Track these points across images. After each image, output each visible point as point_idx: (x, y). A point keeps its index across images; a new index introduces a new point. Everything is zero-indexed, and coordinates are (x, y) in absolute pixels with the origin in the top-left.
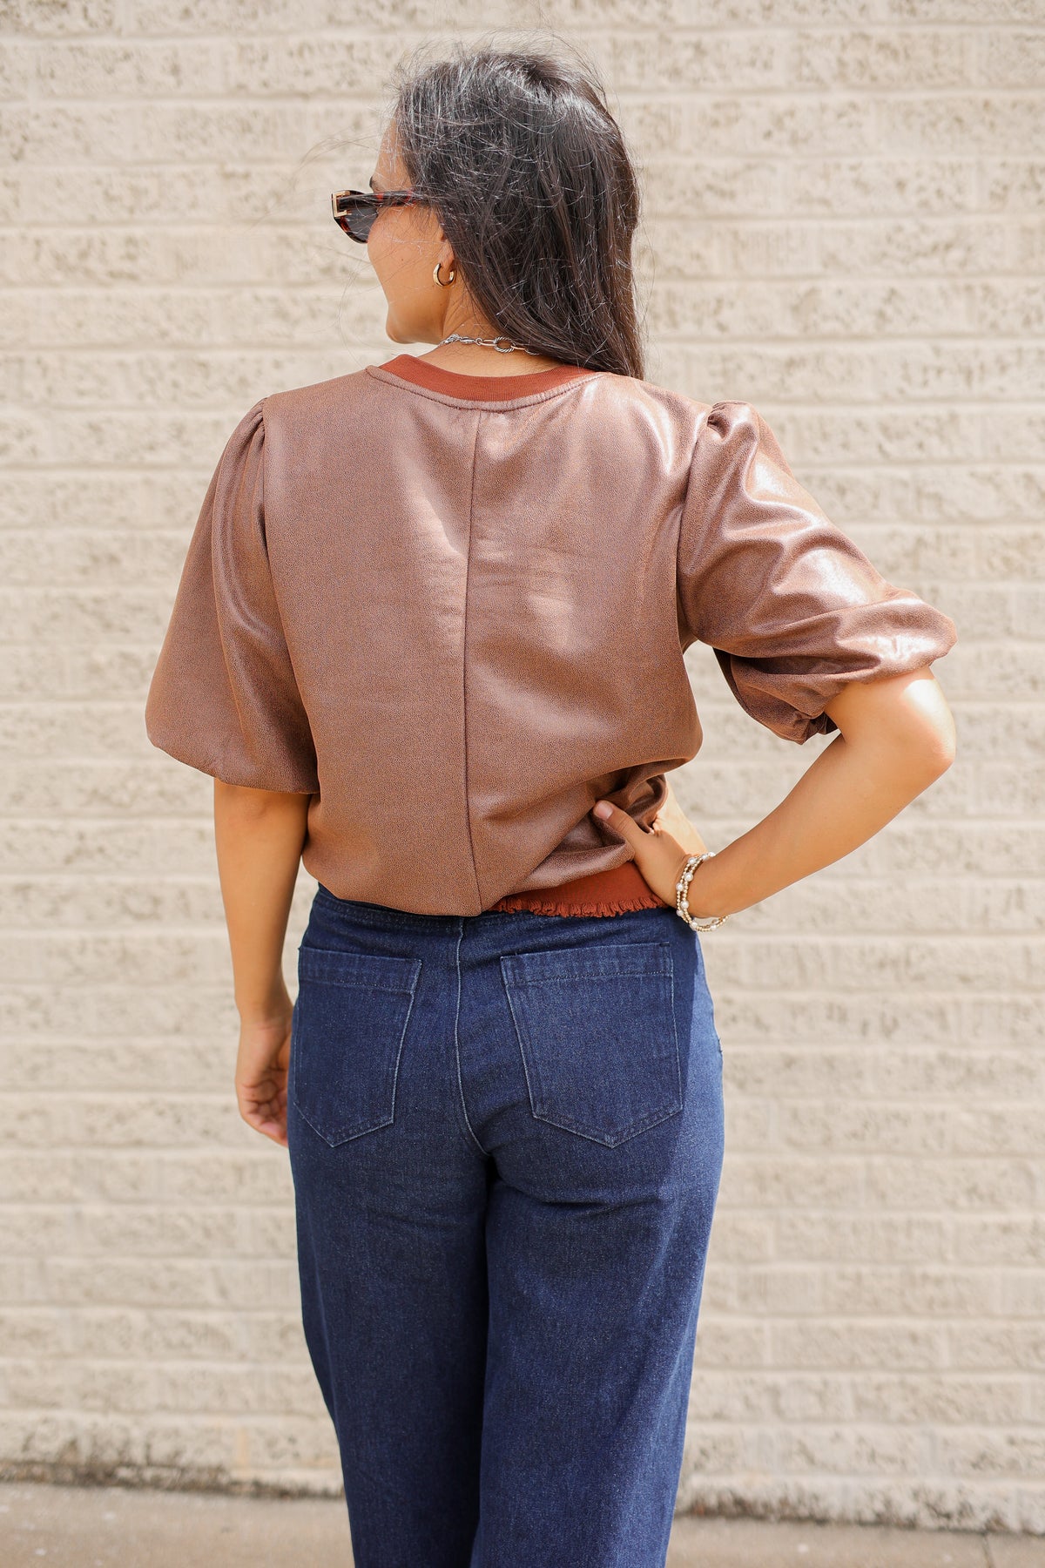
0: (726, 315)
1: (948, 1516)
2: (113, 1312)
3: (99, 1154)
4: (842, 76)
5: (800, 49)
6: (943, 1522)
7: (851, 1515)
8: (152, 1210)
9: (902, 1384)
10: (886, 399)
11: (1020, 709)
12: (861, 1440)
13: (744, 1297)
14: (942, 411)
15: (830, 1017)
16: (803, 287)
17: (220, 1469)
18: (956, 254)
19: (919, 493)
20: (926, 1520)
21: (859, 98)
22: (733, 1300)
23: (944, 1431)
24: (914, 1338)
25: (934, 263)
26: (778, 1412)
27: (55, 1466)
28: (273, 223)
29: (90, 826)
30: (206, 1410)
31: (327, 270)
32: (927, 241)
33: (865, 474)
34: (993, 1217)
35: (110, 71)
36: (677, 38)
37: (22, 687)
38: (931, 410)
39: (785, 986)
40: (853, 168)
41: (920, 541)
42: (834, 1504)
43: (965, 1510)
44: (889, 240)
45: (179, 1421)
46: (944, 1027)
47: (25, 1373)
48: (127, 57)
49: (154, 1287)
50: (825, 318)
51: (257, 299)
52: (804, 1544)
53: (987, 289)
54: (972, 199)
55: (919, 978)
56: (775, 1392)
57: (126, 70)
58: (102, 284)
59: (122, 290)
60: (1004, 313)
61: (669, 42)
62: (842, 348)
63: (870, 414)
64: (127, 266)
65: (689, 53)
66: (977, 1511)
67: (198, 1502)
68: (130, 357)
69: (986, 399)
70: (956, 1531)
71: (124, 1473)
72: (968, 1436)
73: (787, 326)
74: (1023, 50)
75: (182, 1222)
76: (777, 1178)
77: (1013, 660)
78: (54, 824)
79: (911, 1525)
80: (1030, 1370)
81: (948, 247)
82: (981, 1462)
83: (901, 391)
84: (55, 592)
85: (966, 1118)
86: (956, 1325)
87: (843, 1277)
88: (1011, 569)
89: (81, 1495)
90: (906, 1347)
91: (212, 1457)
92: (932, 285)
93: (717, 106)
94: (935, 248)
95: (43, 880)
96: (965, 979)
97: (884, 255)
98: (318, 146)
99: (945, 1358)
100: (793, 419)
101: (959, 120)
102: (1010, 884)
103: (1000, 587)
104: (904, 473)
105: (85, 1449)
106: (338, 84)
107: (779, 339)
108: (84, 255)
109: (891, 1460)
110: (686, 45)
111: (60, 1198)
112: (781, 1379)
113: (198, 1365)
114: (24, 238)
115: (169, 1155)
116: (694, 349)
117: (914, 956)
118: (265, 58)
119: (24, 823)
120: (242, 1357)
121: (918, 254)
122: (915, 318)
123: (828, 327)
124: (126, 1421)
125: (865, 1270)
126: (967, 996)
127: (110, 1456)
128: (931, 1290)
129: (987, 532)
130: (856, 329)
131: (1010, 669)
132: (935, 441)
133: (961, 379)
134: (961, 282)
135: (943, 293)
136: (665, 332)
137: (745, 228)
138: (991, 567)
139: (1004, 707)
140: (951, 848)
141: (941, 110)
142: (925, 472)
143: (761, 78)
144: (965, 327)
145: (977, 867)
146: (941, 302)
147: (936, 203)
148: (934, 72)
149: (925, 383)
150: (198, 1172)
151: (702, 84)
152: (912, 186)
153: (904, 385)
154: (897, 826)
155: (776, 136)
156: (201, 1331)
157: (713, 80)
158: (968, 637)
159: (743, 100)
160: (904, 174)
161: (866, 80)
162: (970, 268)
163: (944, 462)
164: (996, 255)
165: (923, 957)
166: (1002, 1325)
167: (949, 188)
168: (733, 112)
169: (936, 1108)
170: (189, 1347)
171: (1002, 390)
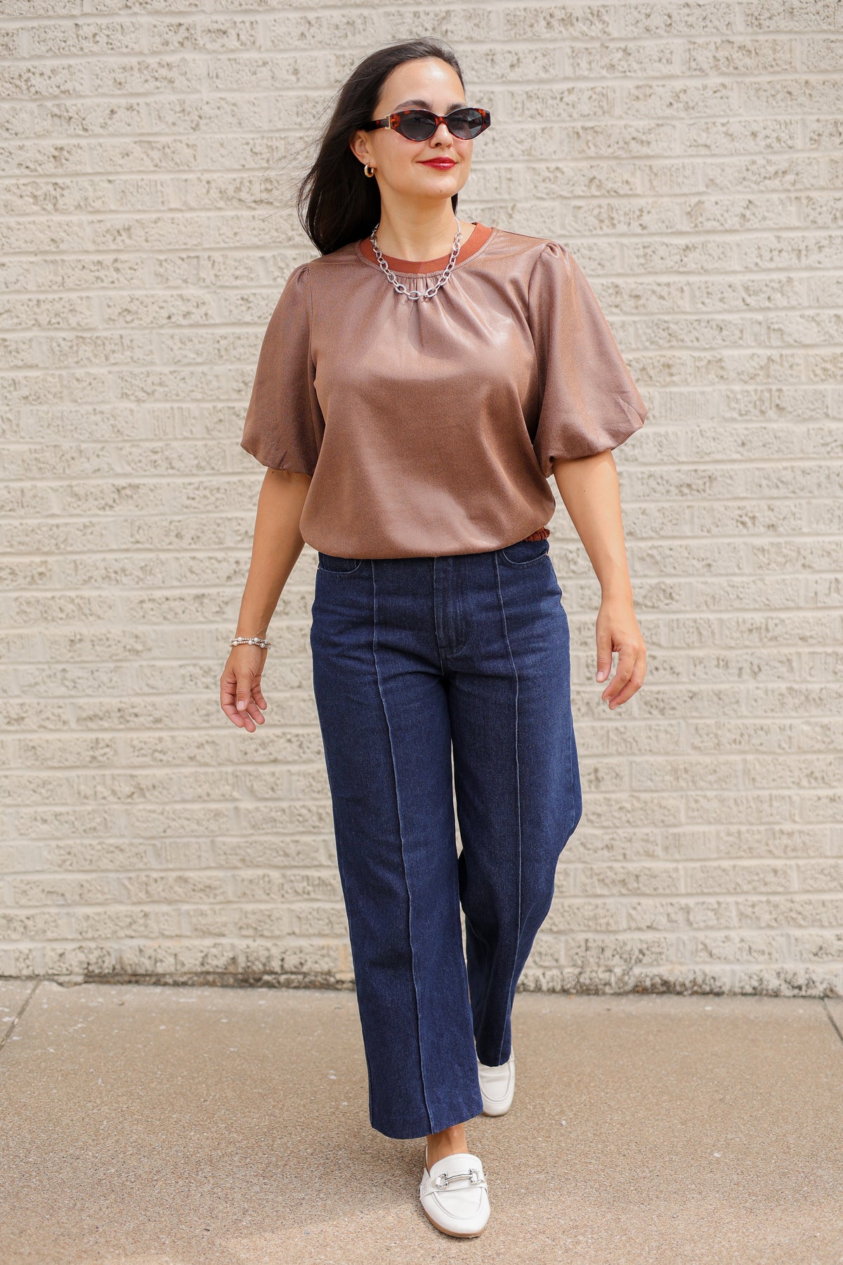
0: (646, 219)
1: (800, 988)
2: (260, 872)
3: (250, 768)
4: (717, 67)
5: (689, 50)
6: (796, 991)
7: (737, 990)
8: (285, 805)
9: (768, 902)
10: (748, 270)
11: (835, 464)
12: (742, 940)
13: (666, 849)
14: (783, 276)
15: (718, 666)
16: (694, 200)
17: (329, 973)
18: (790, 177)
19: (769, 328)
20: (786, 991)
21: (726, 80)
22: (659, 851)
23: (797, 933)
24: (775, 872)
25: (776, 183)
26: (690, 923)
27: (222, 974)
30: (321, 935)
32: (772, 169)
33: (734, 318)
34: (824, 792)
35: (255, 73)
36: (612, 45)
37: (199, 467)
38: (775, 276)
39: (689, 647)
40: (723, 125)
41: (770, 359)
42: (726, 983)
43: (811, 983)
44: (747, 170)
45: (303, 942)
46: (791, 669)
47: (203, 914)
48: (265, 64)
49: (286, 855)
50: (708, 220)
52: (709, 1006)
53: (809, 198)
54: (799, 143)
55: (775, 638)
56: (687, 910)
57: (264, 72)
58: (250, 208)
59: (263, 212)
60: (820, 214)
61: (607, 48)
62: (719, 238)
63: (736, 280)
64: (265, 196)
65: (620, 54)
66: (818, 984)
67: (317, 994)
69: (810, 268)
70: (803, 997)
71: (266, 977)
72: (812, 936)
73: (685, 225)
74: (828, 48)
75: (304, 811)
76: (686, 771)
77: (830, 432)
78: (220, 555)
79: (776, 994)
81: (784, 173)
82: (820, 952)
83: (757, 264)
84: (220, 405)
85: (806, 728)
86: (801, 862)
87: (729, 834)
88: (828, 375)
89: (241, 992)
90: (770, 878)
91: (325, 965)
92: (775, 197)
93: (638, 87)
94: (776, 173)
95: (213, 591)
96: (803, 639)
97: (744, 179)
99: (796, 886)
100: (689, 284)
101: (790, 93)
102: (832, 576)
103: (821, 387)
104: (759, 317)
105: (242, 961)
107: (681, 233)
108: (238, 190)
109: (763, 952)
110: (618, 50)
111: (224, 798)
112: (691, 902)
113: (316, 905)
114: (199, 179)
115: (294, 768)
116: (625, 241)
117: (771, 626)
119: (199, 555)
121: (765, 178)
122: (764, 218)
123: (709, 225)
124: (269, 944)
125: (743, 828)
126: (805, 650)
127: (258, 967)
128: (785, 840)
129: (812, 352)
130: (727, 226)
131: (829, 439)
132: (779, 295)
133: (794, 256)
134: (793, 195)
135: (781, 201)
136: (607, 230)
137: (657, 163)
138: (816, 375)
139: (823, 463)
140: (794, 554)
141: (778, 87)
142: (772, 315)
143: (665, 69)
144: (797, 224)
145: (810, 567)
146: (780, 208)
147: (776, 145)
148: (774, 63)
149: (771, 259)
150: (313, 778)
151: (628, 74)
152: (761, 136)
153: (758, 260)
154: (758, 542)
155: (675, 105)
156: (316, 882)
157: (635, 71)
158: (801, 419)
159: (654, 83)
160: (755, 127)
161: (731, 68)
162: (798, 186)
163: (784, 308)
164: (815, 177)
165: (776, 625)
166: (832, 862)
167: (784, 136)
168: (648, 91)
169: (787, 722)
170: (308, 894)
171: (820, 262)
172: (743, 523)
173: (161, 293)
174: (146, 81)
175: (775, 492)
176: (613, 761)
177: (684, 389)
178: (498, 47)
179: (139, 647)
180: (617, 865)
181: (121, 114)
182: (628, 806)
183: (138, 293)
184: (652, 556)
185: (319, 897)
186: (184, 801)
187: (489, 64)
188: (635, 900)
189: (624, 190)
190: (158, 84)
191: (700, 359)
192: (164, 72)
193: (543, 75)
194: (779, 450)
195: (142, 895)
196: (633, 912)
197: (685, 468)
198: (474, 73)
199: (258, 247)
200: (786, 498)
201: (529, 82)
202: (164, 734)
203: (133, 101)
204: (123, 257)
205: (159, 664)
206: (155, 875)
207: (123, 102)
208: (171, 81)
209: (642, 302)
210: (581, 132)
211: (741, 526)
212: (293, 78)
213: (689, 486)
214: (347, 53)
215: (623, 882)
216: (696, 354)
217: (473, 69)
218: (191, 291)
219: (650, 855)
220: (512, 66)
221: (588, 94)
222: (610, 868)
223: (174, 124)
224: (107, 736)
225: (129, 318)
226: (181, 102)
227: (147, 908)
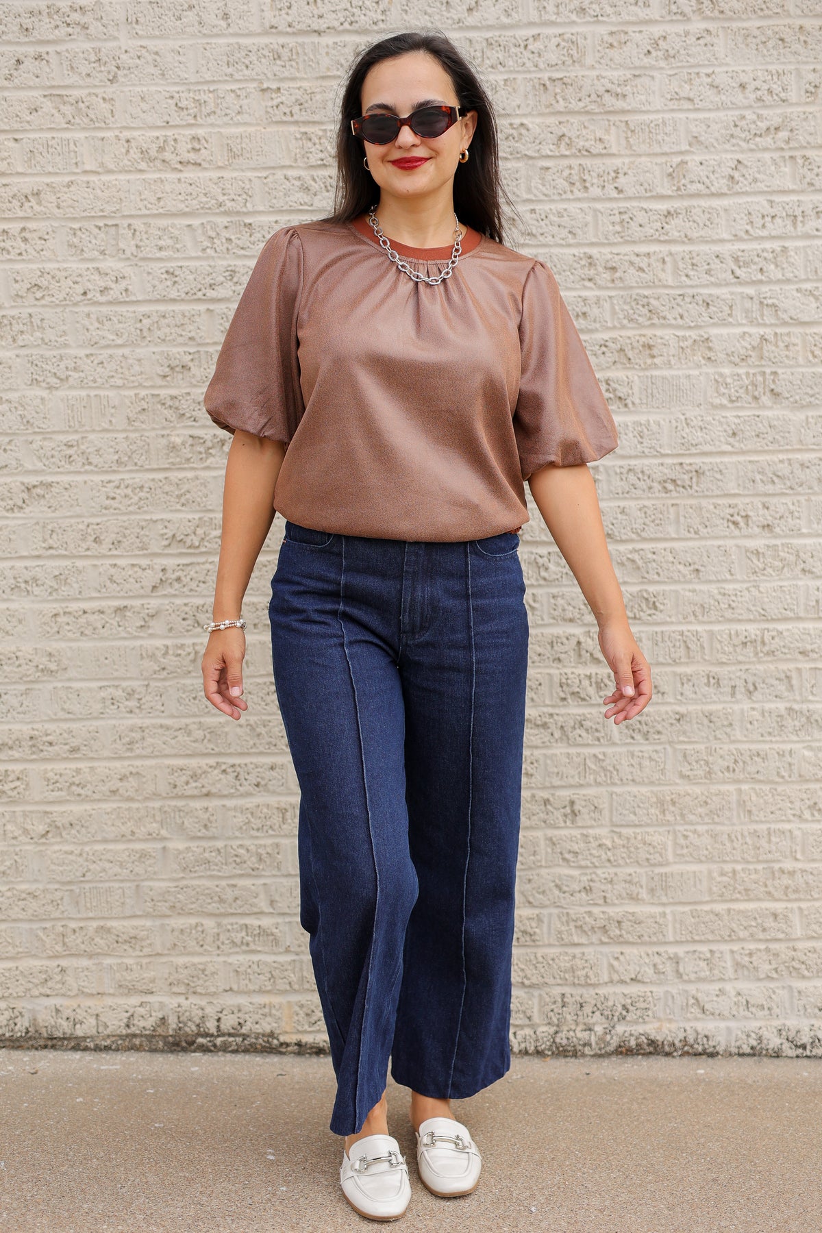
0: (622, 180)
1: (804, 1047)
2: (193, 921)
3: (180, 803)
4: (700, 11)
6: (800, 1051)
7: (734, 1050)
8: (220, 844)
9: (767, 950)
10: (737, 238)
12: (739, 994)
13: (652, 891)
14: (776, 245)
15: (708, 684)
16: (676, 160)
17: (272, 1035)
18: (783, 134)
19: (761, 303)
20: (788, 1050)
21: (710, 26)
22: (644, 894)
23: (800, 984)
24: (775, 916)
25: (767, 141)
26: (679, 975)
27: (150, 1038)
28: (296, 123)
29: (170, 562)
30: (261, 991)
32: (763, 125)
33: (723, 292)
37: (119, 462)
38: (768, 245)
39: (675, 662)
40: (708, 75)
41: (763, 339)
42: (721, 1041)
43: (816, 1041)
45: (242, 1000)
46: (791, 687)
47: (128, 969)
48: (191, 7)
49: (221, 901)
50: (692, 182)
51: (286, 178)
52: (702, 1068)
53: (805, 158)
54: (793, 96)
55: (772, 653)
56: (676, 960)
57: (190, 16)
58: (176, 170)
59: (190, 174)
60: (817, 175)
62: (704, 203)
63: (726, 249)
64: (192, 157)
67: (258, 1059)
68: (196, 222)
69: (807, 236)
70: (807, 1057)
71: (200, 1040)
73: (666, 188)
75: (242, 851)
76: (674, 803)
78: (144, 562)
79: (777, 1055)
81: (777, 129)
83: (747, 232)
84: (143, 393)
85: (807, 753)
86: (804, 905)
87: (723, 874)
89: (171, 1057)
90: (770, 923)
91: (266, 1026)
92: (767, 156)
93: (612, 33)
94: (768, 129)
95: (136, 603)
96: (803, 653)
97: (732, 136)
99: (798, 932)
100: (671, 254)
101: (782, 40)
104: (751, 291)
105: (173, 1022)
106: (342, 24)
107: (662, 197)
108: (161, 149)
109: (762, 1007)
111: (150, 837)
112: (680, 950)
113: (255, 958)
114: (118, 138)
115: (230, 803)
116: (599, 206)
117: (767, 638)
118: (289, 8)
119: (121, 562)
120: (287, 951)
121: (755, 135)
122: (755, 180)
123: (693, 188)
124: (203, 1002)
125: (739, 867)
126: (806, 666)
127: (191, 1028)
128: (786, 881)
129: (809, 330)
130: (713, 189)
132: (772, 267)
133: (789, 222)
134: (787, 154)
135: (774, 161)
136: (578, 194)
137: (634, 119)
138: (815, 357)
140: (792, 558)
141: (770, 33)
142: (765, 289)
143: (642, 13)
144: (792, 187)
145: (810, 572)
146: (773, 168)
147: (767, 98)
148: (764, 6)
149: (764, 226)
150: (252, 814)
151: (600, 18)
152: (750, 87)
153: (749, 227)
154: (752, 544)
155: (654, 53)
156: (256, 932)
157: (608, 16)
158: (799, 406)
159: (630, 29)
160: (744, 78)
161: (716, 12)
162: (793, 144)
163: (778, 281)
164: (811, 134)
165: (773, 638)
167: (776, 88)
168: (623, 38)
169: (787, 747)
170: (248, 944)
171: (817, 230)
172: (735, 523)
173: (75, 266)
174: (57, 27)
175: (770, 488)
176: (590, 792)
177: (666, 373)
179: (53, 667)
180: (596, 910)
181: (29, 64)
182: (609, 843)
183: (49, 266)
184: (633, 561)
185: (259, 949)
186: (105, 841)
187: (444, 8)
188: (617, 949)
189: (598, 148)
190: (70, 30)
191: (685, 339)
192: (76, 17)
193: (505, 20)
194: (774, 441)
195: (59, 948)
196: (615, 963)
197: (669, 461)
198: (427, 17)
199: (185, 214)
200: (783, 494)
201: (490, 28)
202: (81, 765)
203: (42, 49)
204: (31, 225)
205: (76, 685)
206: (73, 925)
207: (31, 50)
208: (85, 27)
209: (618, 275)
210: (548, 83)
211: (732, 527)
212: (223, 24)
213: (674, 481)
215: (604, 929)
216: (680, 333)
218: (109, 264)
219: (634, 898)
220: (470, 10)
221: (555, 41)
222: (590, 913)
223: (88, 75)
224: (18, 767)
225: (39, 295)
226: (97, 51)
227: (64, 963)
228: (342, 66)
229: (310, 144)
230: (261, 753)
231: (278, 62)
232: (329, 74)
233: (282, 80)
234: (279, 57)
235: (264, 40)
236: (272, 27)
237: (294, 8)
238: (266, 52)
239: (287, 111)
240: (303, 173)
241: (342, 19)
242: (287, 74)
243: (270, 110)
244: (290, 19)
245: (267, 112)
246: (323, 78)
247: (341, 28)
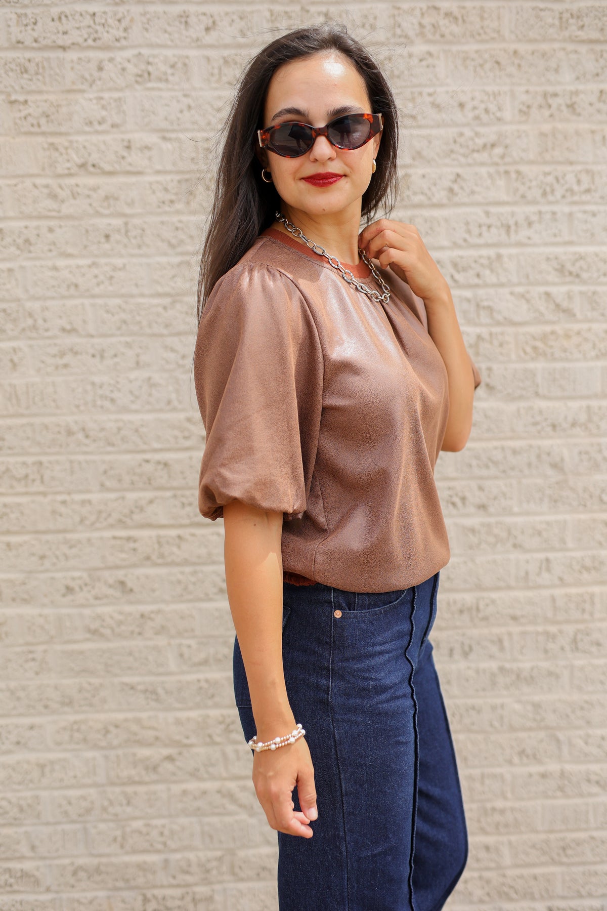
4: (422, 34)
5: (394, 16)
9: (481, 878)
10: (456, 245)
11: (546, 443)
14: (492, 252)
18: (498, 151)
19: (478, 305)
21: (433, 48)
25: (484, 156)
28: (44, 134)
31: (83, 166)
32: (480, 142)
34: (535, 769)
38: (484, 252)
40: (430, 95)
44: (455, 142)
46: (502, 649)
50: (415, 193)
51: (35, 186)
53: (518, 173)
54: (507, 115)
55: (485, 619)
60: (530, 188)
61: (308, 11)
62: (426, 213)
69: (519, 244)
74: (537, 17)
75: (4, 803)
77: (541, 412)
80: (562, 864)
81: (493, 146)
83: (465, 240)
85: (517, 707)
86: (513, 838)
88: (537, 354)
92: (483, 171)
94: (485, 146)
96: (514, 618)
97: (452, 151)
98: (73, 83)
99: (507, 860)
101: (498, 63)
102: (542, 556)
103: (531, 365)
104: (468, 294)
106: (86, 40)
110: (319, 13)
113: (18, 897)
117: (481, 606)
118: (35, 24)
120: (48, 890)
121: (473, 151)
122: (473, 192)
123: (417, 199)
126: (516, 629)
128: (497, 817)
129: (522, 330)
130: (435, 200)
131: (538, 418)
132: (487, 272)
133: (503, 232)
134: (502, 169)
135: (490, 176)
138: (525, 352)
139: (535, 443)
140: (504, 535)
141: (486, 56)
142: (481, 292)
144: (505, 198)
145: (520, 546)
146: (489, 182)
147: (484, 117)
148: (481, 31)
149: (480, 235)
150: (14, 769)
152: (469, 106)
153: (467, 236)
154: (469, 522)
156: (19, 874)
158: (511, 398)
160: (463, 98)
161: (437, 37)
162: (507, 159)
163: (494, 286)
164: (524, 150)
165: (487, 605)
166: (543, 836)
167: (492, 107)
169: (498, 701)
170: (11, 885)
171: (529, 238)
172: (454, 504)
175: (484, 472)
178: (192, 9)
185: (22, 889)
187: (183, 27)
193: (241, 40)
194: (489, 430)
198: (167, 36)
200: (496, 477)
201: (226, 46)
211: (451, 507)
214: (29, 11)
217: (166, 31)
220: (207, 29)
228: (86, 80)
229: (57, 154)
230: (21, 715)
231: (26, 76)
232: (75, 87)
233: (30, 92)
234: (26, 71)
235: (10, 55)
236: (19, 42)
237: (40, 24)
238: (13, 66)
239: (35, 122)
240: (49, 181)
241: (86, 36)
242: (33, 87)
243: (18, 121)
244: (35, 35)
245: (15, 124)
246: (69, 91)
247: (85, 44)
